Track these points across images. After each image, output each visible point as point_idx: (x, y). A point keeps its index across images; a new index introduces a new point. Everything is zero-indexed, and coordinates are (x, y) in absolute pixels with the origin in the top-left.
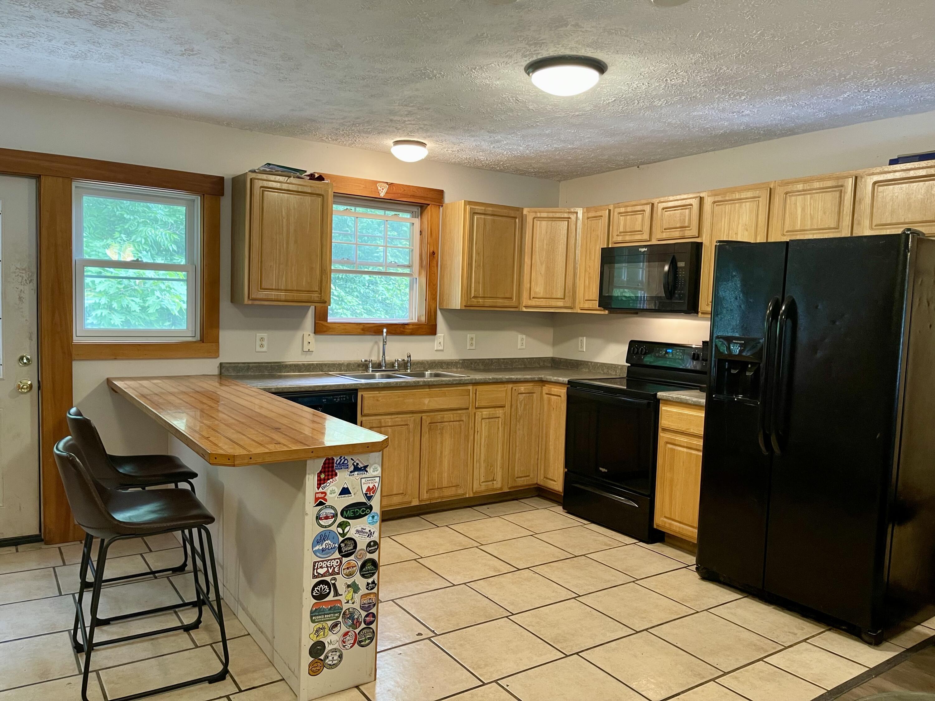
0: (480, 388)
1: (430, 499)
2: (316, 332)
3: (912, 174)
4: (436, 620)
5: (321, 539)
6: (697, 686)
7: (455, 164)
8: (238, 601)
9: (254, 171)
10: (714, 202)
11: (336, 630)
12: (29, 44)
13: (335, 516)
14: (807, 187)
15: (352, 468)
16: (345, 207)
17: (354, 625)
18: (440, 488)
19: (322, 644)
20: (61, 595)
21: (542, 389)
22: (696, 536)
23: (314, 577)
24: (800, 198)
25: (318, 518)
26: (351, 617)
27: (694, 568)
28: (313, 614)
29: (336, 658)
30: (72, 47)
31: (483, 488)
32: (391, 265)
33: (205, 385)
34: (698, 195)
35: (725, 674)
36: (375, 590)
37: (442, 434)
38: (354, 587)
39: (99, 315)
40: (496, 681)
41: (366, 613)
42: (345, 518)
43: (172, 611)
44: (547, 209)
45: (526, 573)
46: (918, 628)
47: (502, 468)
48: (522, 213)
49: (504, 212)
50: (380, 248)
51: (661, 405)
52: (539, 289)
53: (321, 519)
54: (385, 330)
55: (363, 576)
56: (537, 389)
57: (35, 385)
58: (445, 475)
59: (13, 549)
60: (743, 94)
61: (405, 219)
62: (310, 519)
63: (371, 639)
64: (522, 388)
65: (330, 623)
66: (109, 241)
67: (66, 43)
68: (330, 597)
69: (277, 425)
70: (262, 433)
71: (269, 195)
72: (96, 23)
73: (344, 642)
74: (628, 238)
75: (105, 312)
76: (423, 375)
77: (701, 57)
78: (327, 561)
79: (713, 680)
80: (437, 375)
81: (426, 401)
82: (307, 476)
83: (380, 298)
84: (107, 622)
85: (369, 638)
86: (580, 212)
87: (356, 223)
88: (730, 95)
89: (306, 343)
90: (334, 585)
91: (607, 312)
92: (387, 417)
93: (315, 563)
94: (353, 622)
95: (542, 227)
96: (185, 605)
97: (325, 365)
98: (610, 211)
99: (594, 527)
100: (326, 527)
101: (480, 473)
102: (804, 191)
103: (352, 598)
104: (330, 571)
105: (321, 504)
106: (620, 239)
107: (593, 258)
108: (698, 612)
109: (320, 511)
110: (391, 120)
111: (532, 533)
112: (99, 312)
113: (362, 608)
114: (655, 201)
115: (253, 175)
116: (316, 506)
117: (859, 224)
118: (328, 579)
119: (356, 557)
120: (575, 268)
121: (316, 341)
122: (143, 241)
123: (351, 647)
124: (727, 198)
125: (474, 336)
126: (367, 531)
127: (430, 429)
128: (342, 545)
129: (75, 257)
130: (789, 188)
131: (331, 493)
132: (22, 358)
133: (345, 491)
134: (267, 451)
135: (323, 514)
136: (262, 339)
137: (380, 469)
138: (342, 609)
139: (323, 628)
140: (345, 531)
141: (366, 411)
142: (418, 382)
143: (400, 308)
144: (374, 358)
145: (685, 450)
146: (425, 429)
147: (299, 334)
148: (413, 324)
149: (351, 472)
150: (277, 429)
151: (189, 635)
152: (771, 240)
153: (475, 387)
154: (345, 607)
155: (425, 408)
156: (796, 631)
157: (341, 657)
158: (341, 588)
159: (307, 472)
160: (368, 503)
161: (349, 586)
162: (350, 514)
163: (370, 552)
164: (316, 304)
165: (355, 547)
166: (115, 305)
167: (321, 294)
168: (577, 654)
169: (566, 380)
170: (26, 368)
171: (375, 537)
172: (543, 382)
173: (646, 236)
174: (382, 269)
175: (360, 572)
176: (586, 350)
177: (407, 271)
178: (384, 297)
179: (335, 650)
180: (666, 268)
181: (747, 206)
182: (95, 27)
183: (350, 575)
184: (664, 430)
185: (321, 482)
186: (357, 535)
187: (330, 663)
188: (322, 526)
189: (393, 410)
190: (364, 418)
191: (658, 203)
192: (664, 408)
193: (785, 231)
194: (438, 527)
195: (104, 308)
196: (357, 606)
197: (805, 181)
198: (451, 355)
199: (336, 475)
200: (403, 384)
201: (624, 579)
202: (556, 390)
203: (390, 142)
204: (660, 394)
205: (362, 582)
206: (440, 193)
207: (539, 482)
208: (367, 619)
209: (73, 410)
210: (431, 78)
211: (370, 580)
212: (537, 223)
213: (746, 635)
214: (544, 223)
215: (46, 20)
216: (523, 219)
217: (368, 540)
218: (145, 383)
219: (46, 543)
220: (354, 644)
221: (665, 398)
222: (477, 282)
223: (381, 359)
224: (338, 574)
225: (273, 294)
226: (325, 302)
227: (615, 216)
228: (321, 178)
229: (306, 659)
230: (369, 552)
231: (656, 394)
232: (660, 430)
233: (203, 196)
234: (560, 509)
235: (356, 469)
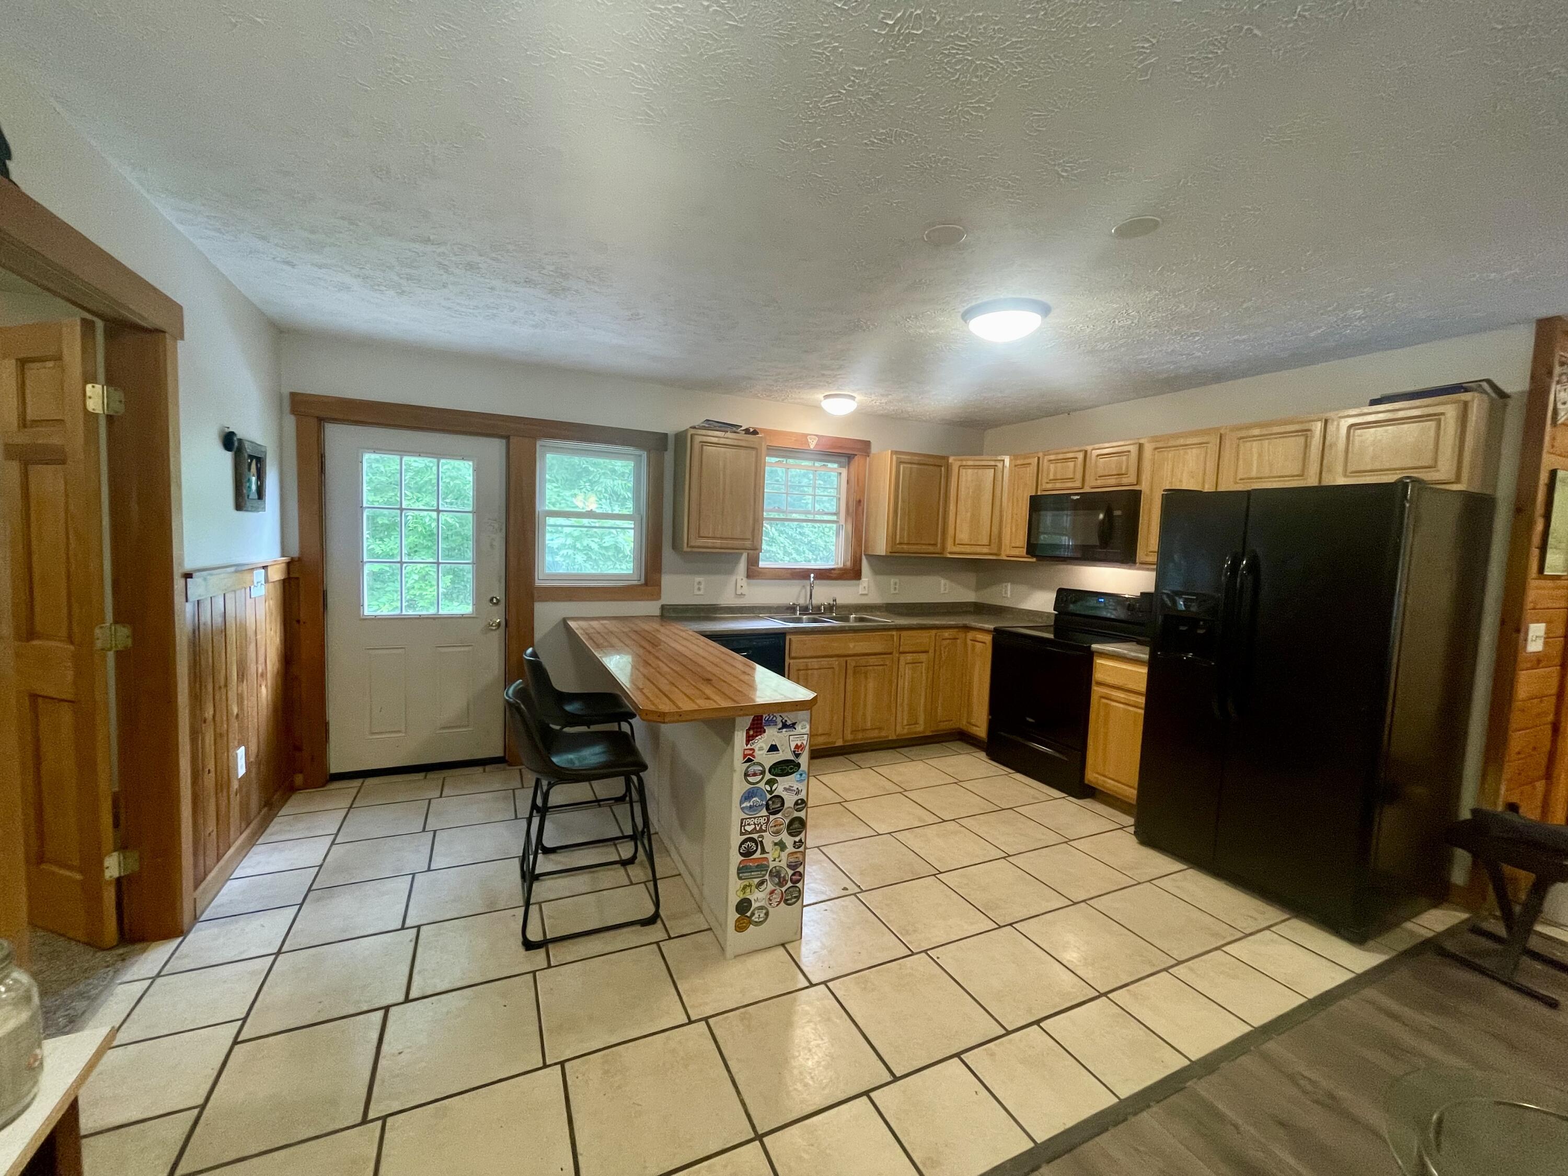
0: (904, 633)
1: (854, 740)
2: (749, 576)
3: (1401, 414)
4: (861, 874)
5: (748, 796)
6: (1148, 976)
7: (882, 415)
8: (671, 839)
9: (694, 428)
10: (1156, 449)
11: (763, 887)
12: (494, 315)
13: (763, 773)
14: (1265, 432)
15: (780, 725)
16: (778, 459)
17: (780, 884)
18: (864, 730)
19: (749, 902)
20: (516, 818)
21: (966, 636)
22: (1135, 797)
23: (742, 834)
24: (1255, 444)
25: (746, 775)
26: (778, 874)
27: (1132, 829)
28: (741, 870)
29: (762, 915)
30: (531, 317)
31: (905, 731)
32: (819, 513)
33: (647, 627)
34: (1136, 441)
35: (1179, 963)
36: (801, 849)
37: (866, 678)
38: (781, 845)
39: (565, 554)
40: (925, 951)
41: (792, 872)
42: (773, 775)
43: (611, 843)
44: (973, 457)
45: (952, 826)
46: (1409, 925)
47: (925, 711)
48: (948, 461)
49: (931, 461)
50: (807, 497)
51: (1095, 658)
52: (964, 535)
53: (749, 776)
54: (812, 575)
55: (791, 834)
56: (961, 635)
57: (503, 623)
58: (869, 718)
59: (480, 769)
60: (1197, 334)
61: (833, 470)
62: (738, 776)
63: (798, 898)
64: (946, 634)
65: (756, 881)
66: (576, 491)
67: (526, 313)
68: (757, 855)
69: (710, 676)
70: (694, 686)
71: (708, 449)
72: (551, 292)
73: (771, 900)
74: (1058, 485)
75: (571, 552)
76: (846, 619)
77: (1157, 295)
78: (755, 818)
79: (1166, 970)
80: (862, 620)
81: (851, 645)
82: (736, 733)
83: (806, 540)
84: (553, 850)
85: (795, 897)
86: (1007, 460)
87: (787, 473)
88: (1182, 337)
89: (739, 587)
90: (761, 842)
91: (1034, 560)
92: (811, 660)
93: (742, 820)
94: (779, 880)
95: (968, 476)
96: (624, 837)
97: (756, 607)
98: (1039, 458)
99: (1019, 776)
100: (753, 784)
101: (903, 718)
102: (1261, 436)
103: (779, 856)
104: (758, 828)
105: (749, 760)
106: (1049, 486)
107: (1020, 504)
108: (1139, 883)
109: (748, 767)
110: (823, 375)
111: (956, 781)
112: (564, 552)
113: (789, 866)
114: (1089, 448)
115: (693, 431)
116: (745, 762)
117: (1329, 471)
118: (755, 836)
119: (783, 815)
120: (1001, 516)
121: (748, 584)
122: (603, 490)
123: (777, 905)
124: (1170, 444)
125: (897, 580)
126: (795, 788)
127: (854, 673)
128: (770, 802)
129: (539, 508)
130: (1243, 433)
131: (759, 750)
132: (491, 600)
133: (773, 748)
134: (696, 708)
135: (751, 770)
136: (699, 583)
137: (808, 727)
138: (769, 867)
139: (750, 886)
140: (773, 788)
141: (793, 655)
142: (844, 627)
143: (824, 549)
144: (802, 601)
145: (1121, 706)
146: (850, 672)
147: (733, 578)
148: (840, 569)
149: (779, 729)
150: (708, 680)
151: (626, 870)
152: (1222, 488)
153: (899, 633)
154: (772, 865)
155: (851, 652)
156: (1255, 914)
157: (767, 914)
158: (768, 846)
159: (736, 728)
160: (797, 761)
161: (776, 844)
162: (778, 771)
163: (799, 810)
164: (749, 551)
165: (783, 804)
166: (578, 545)
167: (753, 541)
168: (1011, 925)
169: (991, 627)
170: (495, 608)
171: (803, 795)
172: (967, 628)
173: (1078, 484)
174: (810, 517)
175: (787, 831)
176: (1011, 595)
177: (834, 518)
178: (810, 539)
179: (761, 908)
180: (1101, 516)
181: (1193, 452)
182: (549, 296)
183: (777, 833)
184: (1100, 684)
185: (749, 739)
186: (785, 793)
187: (757, 920)
188: (750, 783)
189: (820, 654)
190: (792, 661)
191: (1092, 450)
192: (1098, 661)
193: (1238, 478)
194: (861, 768)
195: (569, 548)
196: (784, 864)
197: (1260, 425)
198: (874, 598)
199: (764, 732)
200: (830, 629)
201: (1055, 838)
202: (980, 636)
203: (821, 396)
204: (1095, 646)
205: (789, 840)
206: (866, 445)
207: (961, 727)
208: (794, 877)
209: (530, 650)
210: (864, 330)
211: (797, 839)
212: (963, 471)
213: (1196, 914)
214: (970, 471)
215: (506, 291)
216: (948, 468)
217: (796, 798)
218: (594, 624)
219: (510, 765)
220: (780, 902)
221: (1100, 651)
222: (902, 529)
223: (808, 602)
224: (765, 831)
225: (710, 542)
226: (755, 549)
227: (1045, 463)
228: (755, 432)
229: (733, 916)
230: (796, 810)
231: (1090, 647)
232: (1093, 683)
233: (649, 451)
234: (983, 755)
235: (785, 726)
